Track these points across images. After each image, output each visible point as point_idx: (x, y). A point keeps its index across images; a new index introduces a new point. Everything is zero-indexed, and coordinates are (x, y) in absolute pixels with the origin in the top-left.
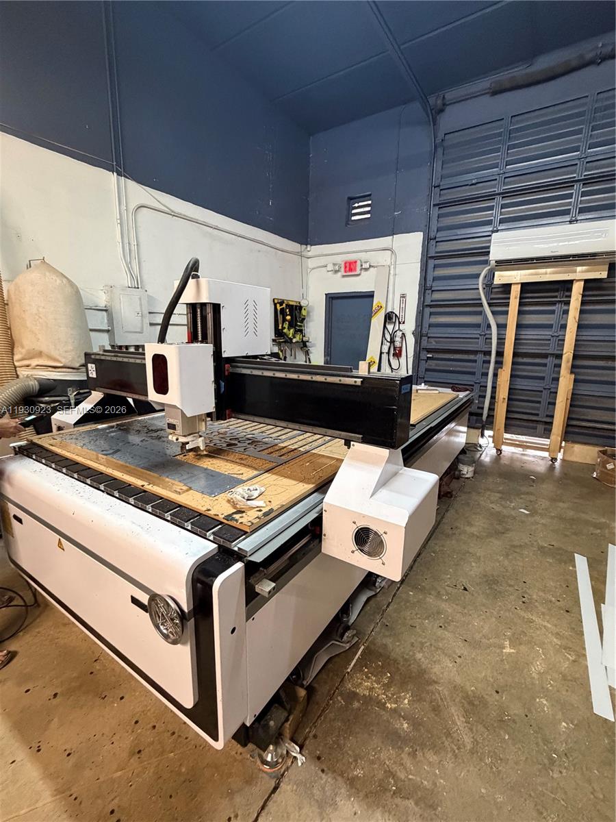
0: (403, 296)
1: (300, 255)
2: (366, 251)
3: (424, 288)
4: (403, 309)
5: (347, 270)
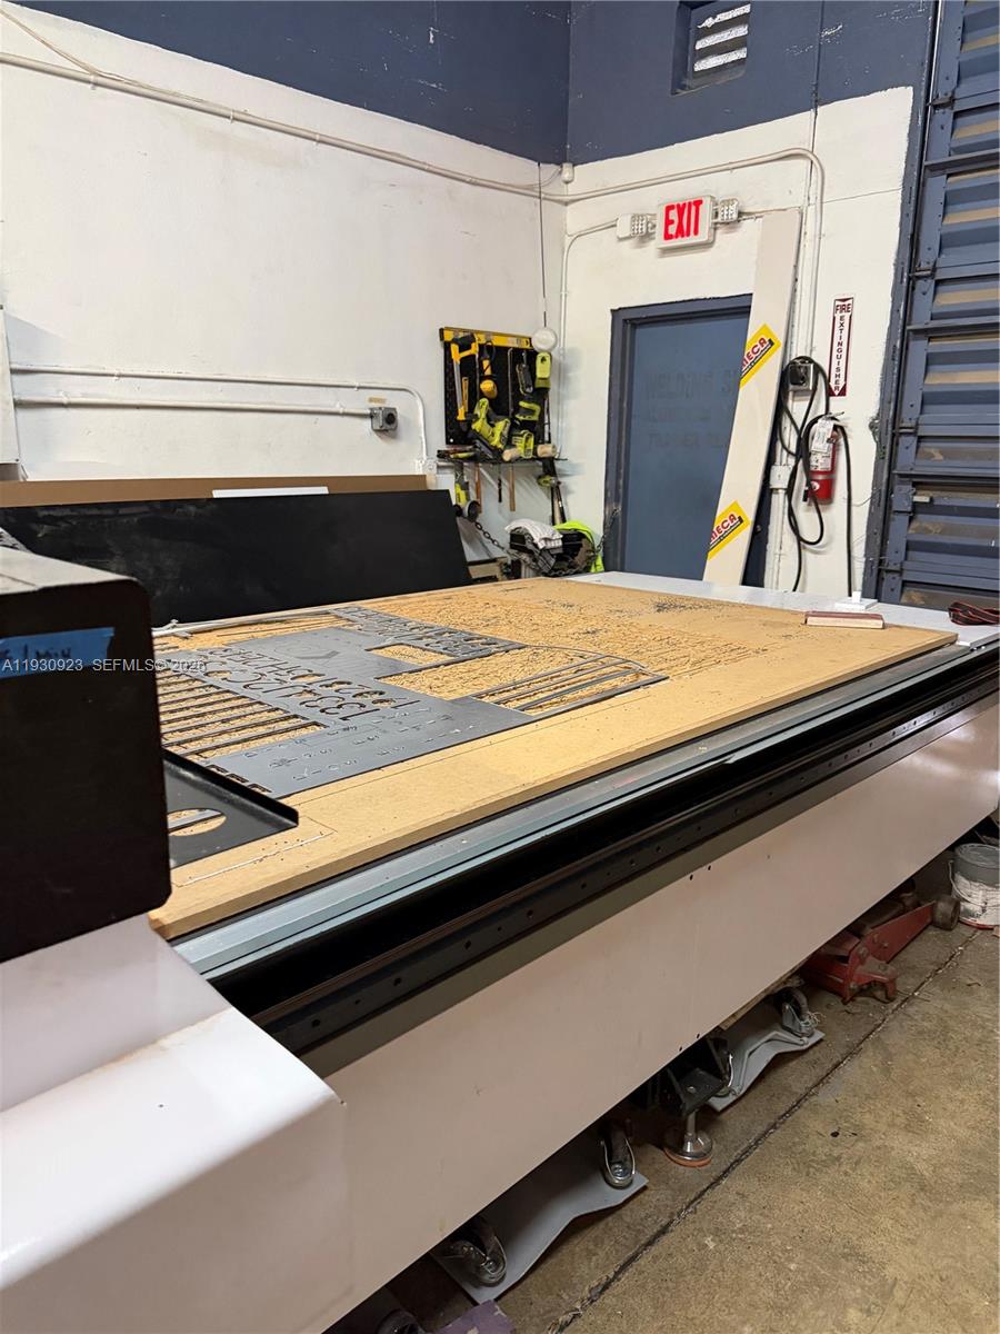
0: (844, 305)
1: (537, 193)
2: (732, 168)
3: (913, 274)
4: (842, 347)
5: (673, 229)
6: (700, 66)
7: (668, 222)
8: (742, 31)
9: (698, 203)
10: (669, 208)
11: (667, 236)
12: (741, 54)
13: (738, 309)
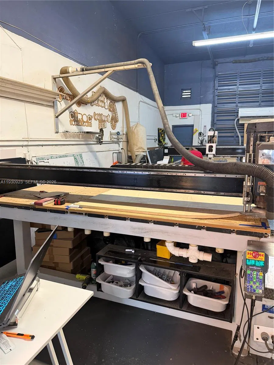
0: (205, 126)
2: (190, 109)
3: (213, 123)
4: (205, 131)
5: (182, 116)
6: (183, 96)
7: (182, 115)
8: (190, 93)
9: (186, 113)
10: (182, 114)
11: (182, 117)
12: (190, 96)
13: (192, 126)
